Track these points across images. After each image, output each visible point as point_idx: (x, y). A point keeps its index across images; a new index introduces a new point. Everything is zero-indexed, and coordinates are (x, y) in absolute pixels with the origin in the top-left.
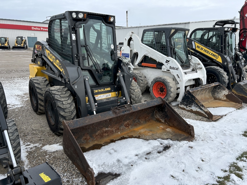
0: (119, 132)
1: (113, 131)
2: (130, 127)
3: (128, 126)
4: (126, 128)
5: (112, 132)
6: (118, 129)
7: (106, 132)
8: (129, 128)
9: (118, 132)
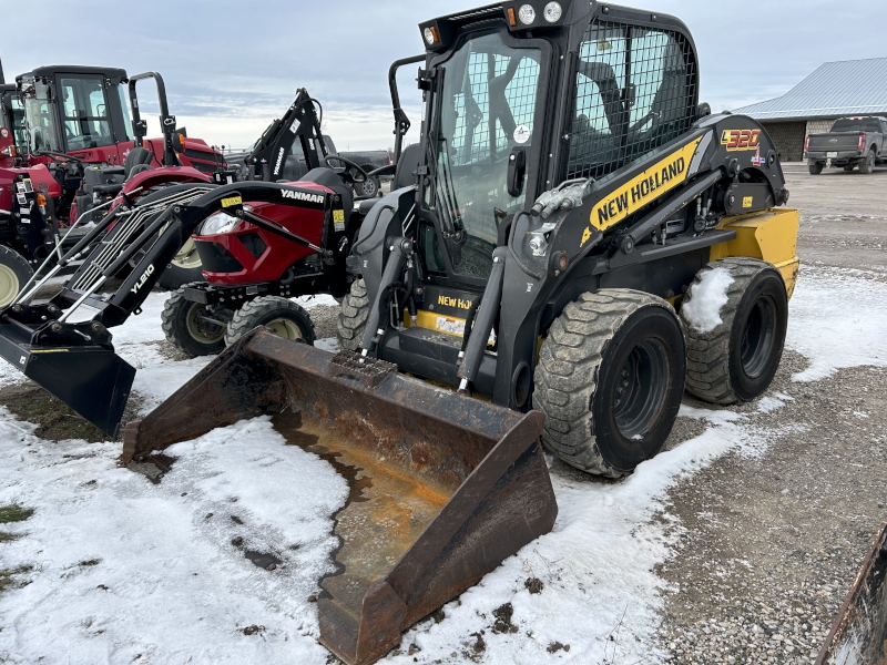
0: (386, 455)
1: (376, 440)
2: (424, 469)
3: (421, 463)
4: (412, 463)
5: (370, 442)
6: (393, 446)
7: (361, 428)
8: (419, 468)
9: (382, 454)
